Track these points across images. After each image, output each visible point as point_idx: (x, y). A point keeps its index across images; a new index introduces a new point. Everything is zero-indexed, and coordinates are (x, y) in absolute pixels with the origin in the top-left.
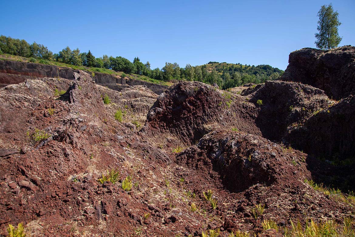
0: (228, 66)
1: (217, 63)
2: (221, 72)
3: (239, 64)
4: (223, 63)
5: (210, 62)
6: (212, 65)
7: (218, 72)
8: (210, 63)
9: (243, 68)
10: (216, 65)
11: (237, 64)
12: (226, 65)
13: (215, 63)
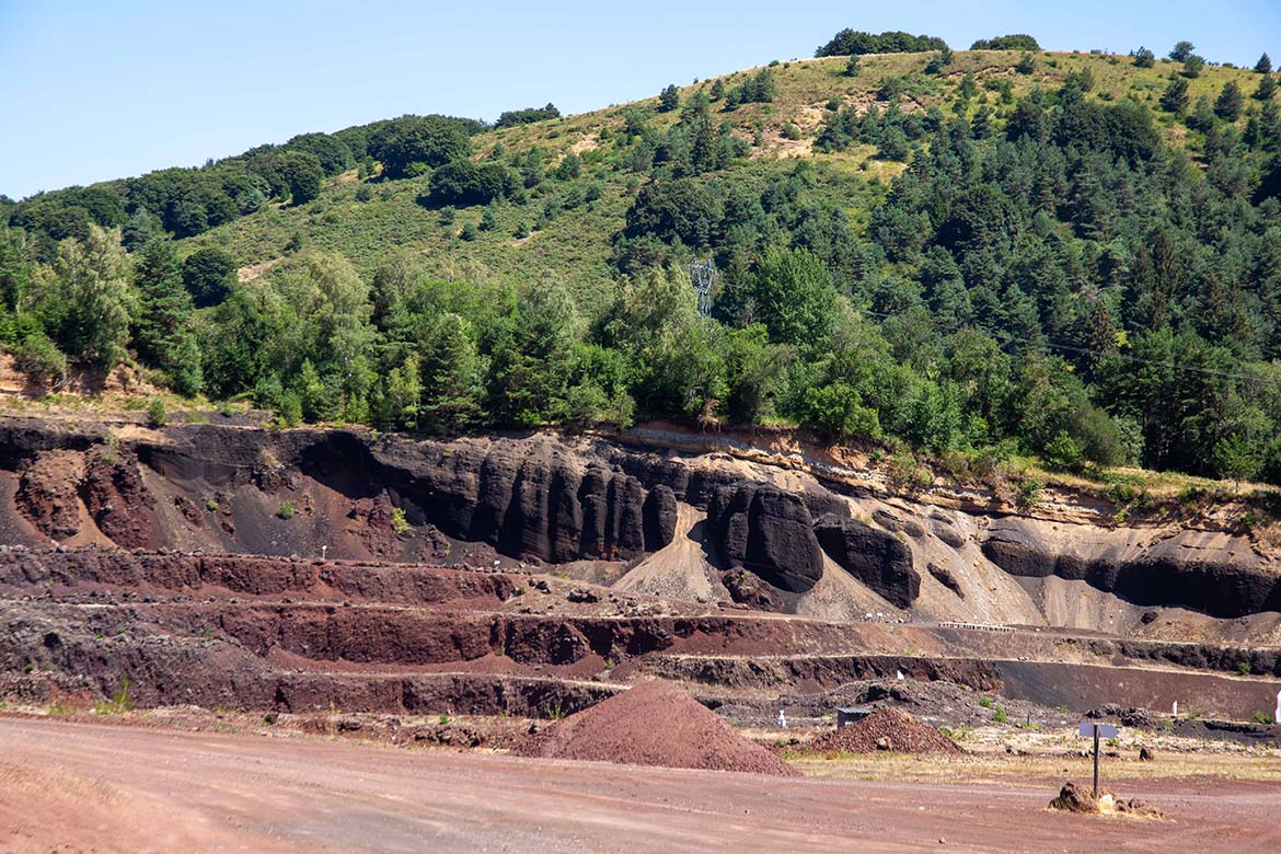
0: (1022, 87)
1: (923, 43)
2: (899, 157)
3: (1181, 53)
4: (995, 45)
5: (846, 36)
6: (849, 72)
7: (873, 150)
8: (848, 44)
9: (1190, 111)
10: (895, 74)
11: (1143, 60)
12: (1001, 76)
13: (898, 42)
